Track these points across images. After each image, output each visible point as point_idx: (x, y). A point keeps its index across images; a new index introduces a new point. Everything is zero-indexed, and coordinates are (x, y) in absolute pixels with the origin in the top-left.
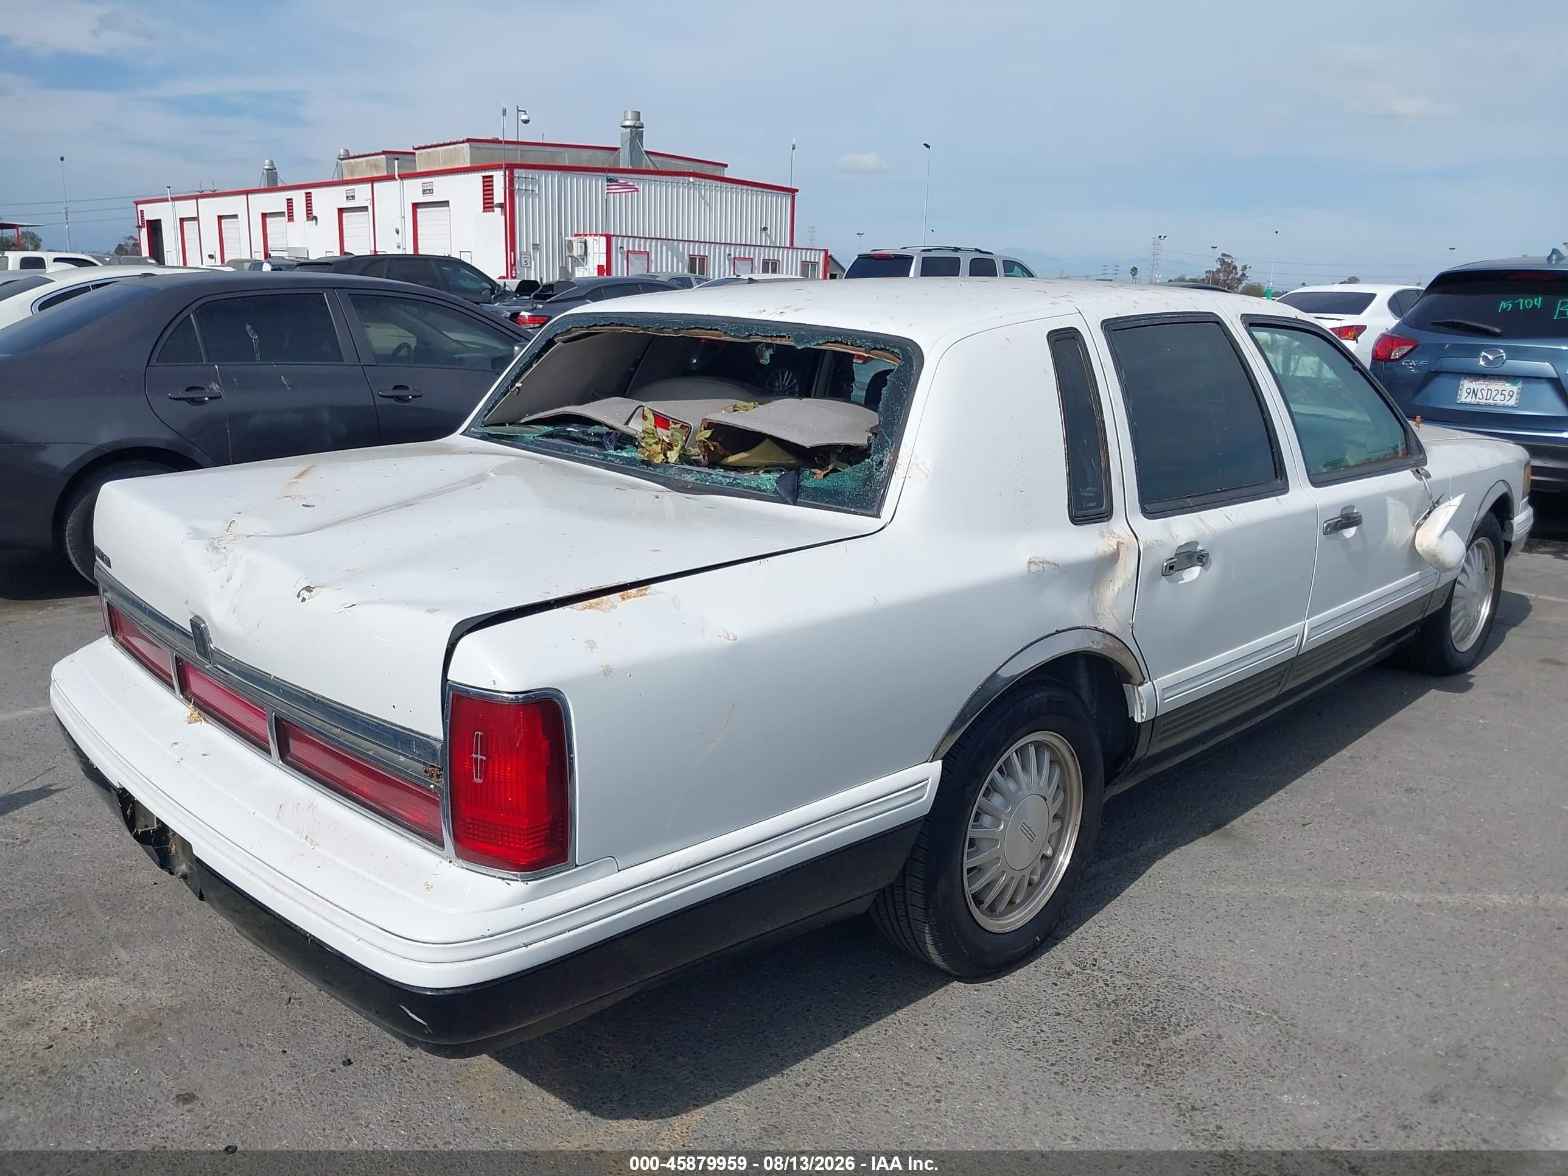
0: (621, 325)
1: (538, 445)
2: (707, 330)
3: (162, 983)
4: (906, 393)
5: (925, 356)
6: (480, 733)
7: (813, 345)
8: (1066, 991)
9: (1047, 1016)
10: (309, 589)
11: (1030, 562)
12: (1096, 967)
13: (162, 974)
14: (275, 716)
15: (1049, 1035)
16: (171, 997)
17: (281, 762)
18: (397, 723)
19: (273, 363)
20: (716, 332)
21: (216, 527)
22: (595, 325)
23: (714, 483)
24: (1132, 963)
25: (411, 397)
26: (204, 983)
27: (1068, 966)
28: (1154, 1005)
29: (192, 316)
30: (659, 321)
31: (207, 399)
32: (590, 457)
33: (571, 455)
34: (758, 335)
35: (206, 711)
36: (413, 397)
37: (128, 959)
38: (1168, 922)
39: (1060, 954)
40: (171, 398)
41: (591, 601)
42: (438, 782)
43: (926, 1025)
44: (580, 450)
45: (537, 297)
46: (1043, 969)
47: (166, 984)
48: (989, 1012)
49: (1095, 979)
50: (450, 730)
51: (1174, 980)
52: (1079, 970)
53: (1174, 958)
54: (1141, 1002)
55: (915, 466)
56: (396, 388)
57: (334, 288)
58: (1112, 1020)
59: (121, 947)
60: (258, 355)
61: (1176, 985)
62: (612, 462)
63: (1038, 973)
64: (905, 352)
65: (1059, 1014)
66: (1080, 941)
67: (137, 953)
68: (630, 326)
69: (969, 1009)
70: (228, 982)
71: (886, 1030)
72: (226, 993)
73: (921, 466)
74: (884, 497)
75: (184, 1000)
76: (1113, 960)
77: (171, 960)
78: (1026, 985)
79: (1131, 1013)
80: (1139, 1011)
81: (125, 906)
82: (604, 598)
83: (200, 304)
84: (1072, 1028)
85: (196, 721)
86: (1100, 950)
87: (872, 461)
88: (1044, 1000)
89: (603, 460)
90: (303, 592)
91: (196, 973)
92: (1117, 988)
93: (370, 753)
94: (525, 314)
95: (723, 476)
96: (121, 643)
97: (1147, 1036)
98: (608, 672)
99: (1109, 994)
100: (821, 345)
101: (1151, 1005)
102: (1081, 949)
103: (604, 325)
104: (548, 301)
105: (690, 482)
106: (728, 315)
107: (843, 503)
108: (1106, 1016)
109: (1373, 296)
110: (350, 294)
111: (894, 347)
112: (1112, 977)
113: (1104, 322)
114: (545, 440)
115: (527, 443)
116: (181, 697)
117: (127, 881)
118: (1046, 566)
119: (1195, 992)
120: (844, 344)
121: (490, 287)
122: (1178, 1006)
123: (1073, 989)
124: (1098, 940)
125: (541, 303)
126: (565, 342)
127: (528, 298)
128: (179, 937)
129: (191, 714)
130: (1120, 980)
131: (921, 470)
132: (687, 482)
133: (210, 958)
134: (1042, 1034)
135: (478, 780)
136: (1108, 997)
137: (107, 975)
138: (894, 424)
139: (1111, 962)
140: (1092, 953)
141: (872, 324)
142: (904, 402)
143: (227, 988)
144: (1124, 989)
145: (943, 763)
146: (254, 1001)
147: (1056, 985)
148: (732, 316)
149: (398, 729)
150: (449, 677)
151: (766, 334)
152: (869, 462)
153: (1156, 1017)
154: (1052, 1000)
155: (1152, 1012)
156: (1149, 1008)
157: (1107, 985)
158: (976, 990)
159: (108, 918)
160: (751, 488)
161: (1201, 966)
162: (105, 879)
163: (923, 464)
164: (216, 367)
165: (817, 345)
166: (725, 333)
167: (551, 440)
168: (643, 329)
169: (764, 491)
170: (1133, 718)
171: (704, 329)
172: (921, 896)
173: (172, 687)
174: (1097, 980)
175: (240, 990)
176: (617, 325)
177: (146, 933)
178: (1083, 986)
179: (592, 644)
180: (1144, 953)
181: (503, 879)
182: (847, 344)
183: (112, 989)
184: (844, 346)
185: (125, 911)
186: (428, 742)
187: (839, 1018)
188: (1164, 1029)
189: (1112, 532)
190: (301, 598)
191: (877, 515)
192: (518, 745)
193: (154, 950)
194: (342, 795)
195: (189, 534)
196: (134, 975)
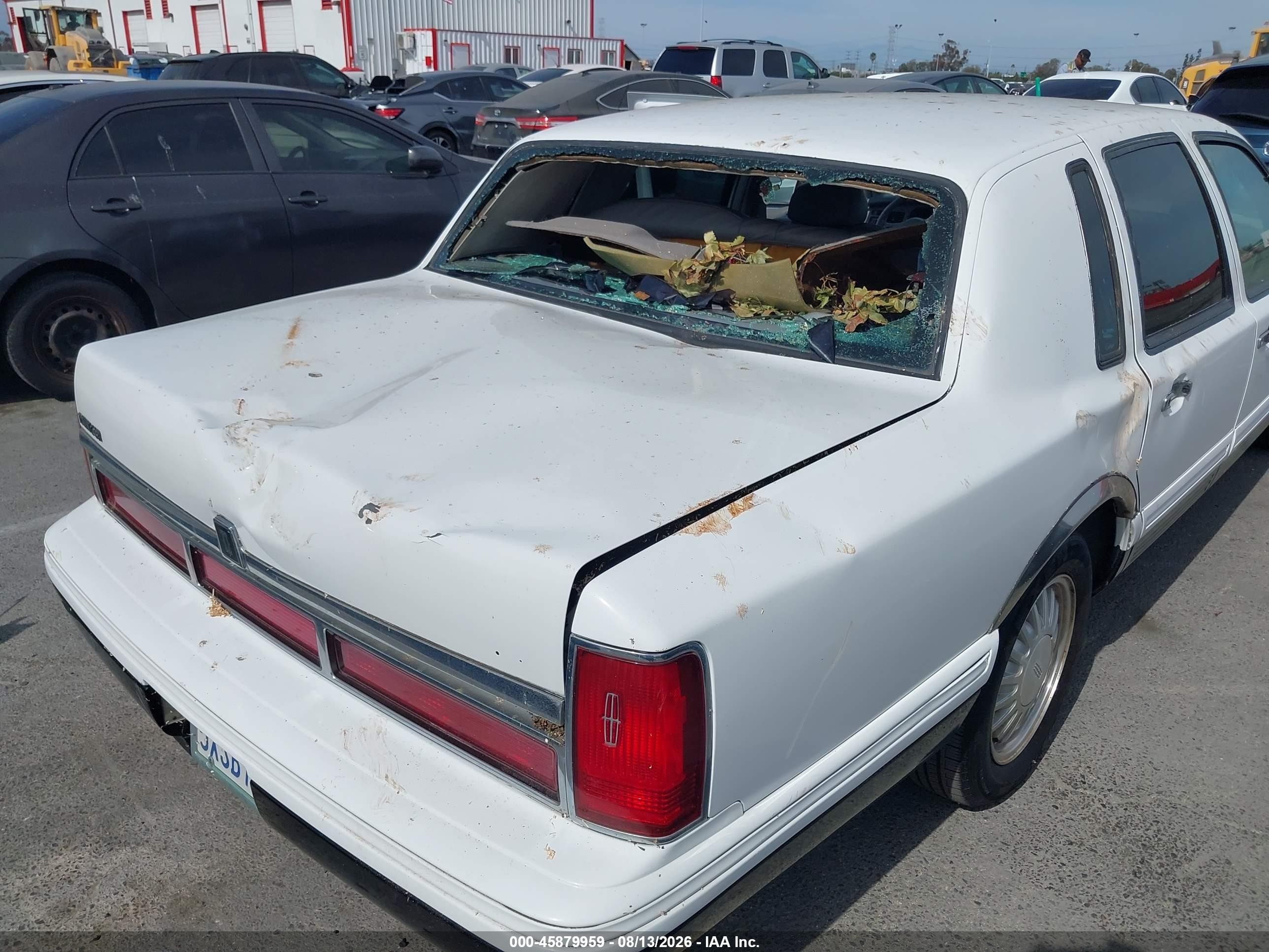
0: (594, 155)
1: (517, 286)
2: (698, 162)
3: (195, 851)
4: (952, 238)
5: (968, 199)
6: (613, 695)
7: (830, 182)
8: (1068, 815)
9: (1061, 845)
10: (372, 507)
11: (1078, 417)
12: (1086, 785)
13: (193, 840)
14: (326, 631)
15: (1071, 869)
16: (208, 868)
17: (334, 677)
18: (500, 669)
19: (187, 173)
20: (709, 165)
21: (225, 410)
22: (563, 154)
23: (732, 335)
24: (1117, 778)
25: (317, 202)
26: (237, 849)
27: (1061, 786)
28: (1155, 828)
29: (105, 128)
30: (639, 152)
31: (128, 210)
32: (581, 302)
33: (559, 298)
34: (762, 169)
35: (231, 606)
36: (320, 202)
37: (154, 823)
38: (1133, 729)
39: (1047, 770)
40: (93, 210)
41: (702, 520)
42: (553, 736)
43: (951, 862)
44: (568, 293)
45: (390, 91)
46: (1039, 789)
47: (199, 851)
48: (1006, 844)
49: (1090, 799)
50: (574, 686)
51: (1164, 797)
52: (1072, 789)
53: (1154, 771)
54: (1143, 825)
55: (972, 322)
56: (304, 194)
57: (238, 98)
58: (1123, 848)
59: (144, 808)
60: (172, 166)
61: (1168, 803)
62: (608, 307)
63: (1035, 795)
64: (942, 192)
65: (1071, 843)
66: (1061, 755)
67: (162, 815)
68: (605, 156)
69: (985, 841)
70: (261, 846)
71: (916, 871)
72: (262, 860)
73: (978, 321)
74: (941, 356)
75: (222, 871)
76: (1099, 776)
77: (198, 822)
78: (1029, 809)
79: (1137, 838)
80: (1145, 836)
81: (139, 757)
82: (714, 514)
83: (111, 117)
84: (1089, 860)
85: (220, 614)
86: (1083, 765)
87: (920, 314)
88: (1052, 827)
89: (597, 305)
90: (366, 511)
91: (228, 838)
92: (1114, 809)
93: (459, 691)
94: (381, 107)
95: (741, 328)
96: (115, 511)
97: (1162, 865)
98: (743, 611)
99: (1110, 816)
100: (839, 182)
101: (1152, 827)
102: (1066, 765)
103: (573, 154)
104: (401, 94)
105: (703, 334)
106: (720, 146)
107: (892, 363)
108: (1116, 844)
109: (1118, 82)
110: (253, 104)
111: (929, 187)
112: (1105, 796)
113: (1104, 149)
114: (520, 278)
115: (504, 282)
116: (199, 585)
117: (135, 727)
118: (1088, 419)
119: (1187, 810)
120: (866, 181)
121: (342, 81)
122: (1177, 829)
123: (1073, 812)
124: (1076, 753)
125: (395, 97)
126: (525, 170)
127: (382, 92)
128: (200, 792)
129: (214, 607)
130: (1114, 800)
131: (979, 325)
132: (700, 334)
133: (237, 817)
134: (1064, 868)
135: (610, 744)
136: (1110, 819)
137: (138, 844)
138: (942, 274)
139: (1098, 778)
140: (1076, 769)
141: (897, 160)
142: (950, 249)
143: (261, 855)
144: (1121, 810)
145: (999, 631)
146: (292, 869)
147: (1057, 808)
148: (725, 147)
149: (502, 676)
150: (573, 630)
151: (771, 169)
152: (916, 316)
153: (1162, 842)
154: (1059, 826)
155: (1157, 836)
156: (1152, 831)
157: (1104, 806)
158: (985, 818)
159: (125, 773)
160: (777, 342)
161: (1182, 779)
162: (113, 726)
163: (981, 318)
164: (134, 178)
165: (835, 181)
166: (722, 166)
167: (528, 279)
168: (621, 160)
169: (793, 346)
170: (1118, 546)
171: (693, 161)
172: (957, 750)
173: (186, 572)
174: (1093, 800)
175: (275, 855)
176: (589, 155)
177: (166, 789)
178: (1083, 808)
179: (721, 579)
180: (1124, 767)
181: (635, 843)
182: (870, 182)
183: (146, 861)
184: (867, 184)
185: (140, 763)
186: (544, 696)
187: (868, 859)
188: (1174, 856)
189: (1126, 374)
190: (364, 519)
191: (936, 377)
192: (660, 709)
193: (179, 810)
194: (418, 724)
195: (200, 420)
196: (165, 843)
